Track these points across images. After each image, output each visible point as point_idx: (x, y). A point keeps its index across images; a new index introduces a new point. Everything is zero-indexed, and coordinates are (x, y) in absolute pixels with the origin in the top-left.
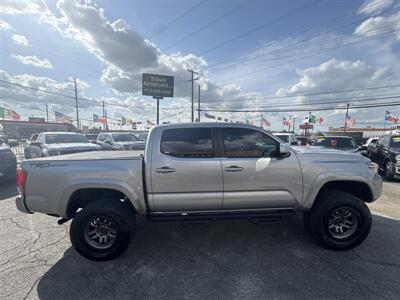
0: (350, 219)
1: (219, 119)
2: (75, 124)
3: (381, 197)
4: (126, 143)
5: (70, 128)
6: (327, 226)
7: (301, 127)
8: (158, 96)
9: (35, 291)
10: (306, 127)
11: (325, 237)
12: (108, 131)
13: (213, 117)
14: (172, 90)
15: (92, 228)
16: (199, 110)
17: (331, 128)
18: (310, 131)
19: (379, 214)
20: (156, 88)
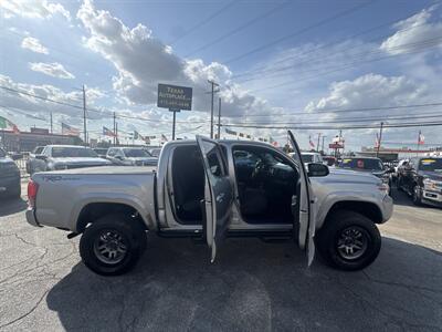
0: (360, 239)
1: (241, 135)
2: (82, 136)
3: (392, 219)
4: (138, 159)
5: (77, 140)
6: (336, 246)
7: (331, 146)
8: (175, 108)
9: (44, 301)
10: (336, 146)
11: (334, 257)
12: (118, 145)
13: (234, 133)
14: (190, 102)
15: (101, 243)
16: (219, 125)
17: (363, 148)
18: (341, 150)
19: (398, 238)
20: (173, 99)
